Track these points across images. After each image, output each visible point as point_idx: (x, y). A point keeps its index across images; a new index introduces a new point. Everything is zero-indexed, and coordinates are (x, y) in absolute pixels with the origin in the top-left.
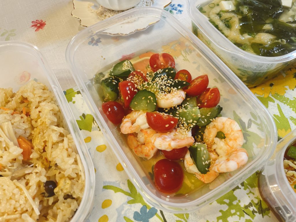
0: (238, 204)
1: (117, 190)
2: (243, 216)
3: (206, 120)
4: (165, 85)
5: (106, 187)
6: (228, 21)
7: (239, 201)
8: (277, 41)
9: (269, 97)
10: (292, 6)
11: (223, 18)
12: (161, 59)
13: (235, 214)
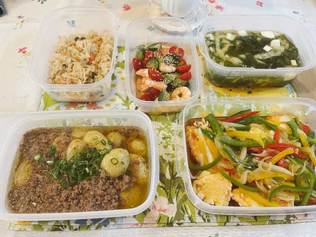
0: (170, 128)
1: (120, 97)
2: (169, 133)
3: (177, 84)
4: (169, 61)
5: (116, 94)
6: (223, 45)
7: (172, 127)
8: (242, 65)
9: (224, 95)
10: (269, 51)
11: (222, 42)
12: (177, 50)
13: (165, 131)
